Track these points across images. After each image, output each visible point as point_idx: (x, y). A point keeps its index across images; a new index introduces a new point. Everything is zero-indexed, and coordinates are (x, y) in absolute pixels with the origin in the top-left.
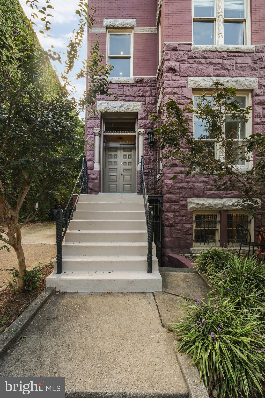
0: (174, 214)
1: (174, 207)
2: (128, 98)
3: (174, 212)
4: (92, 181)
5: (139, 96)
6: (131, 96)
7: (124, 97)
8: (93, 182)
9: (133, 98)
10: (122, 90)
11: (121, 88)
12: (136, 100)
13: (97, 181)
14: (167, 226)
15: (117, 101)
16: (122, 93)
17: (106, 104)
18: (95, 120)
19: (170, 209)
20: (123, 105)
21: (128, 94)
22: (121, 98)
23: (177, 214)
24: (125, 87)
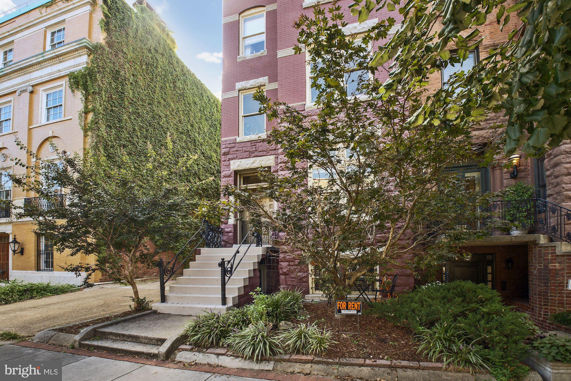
0: (288, 263)
1: (288, 257)
2: (261, 153)
3: (289, 262)
4: (226, 234)
5: (272, 150)
6: (264, 151)
7: (256, 154)
8: (228, 235)
9: (265, 153)
10: (254, 147)
11: (254, 145)
12: (269, 154)
13: (231, 234)
14: (282, 274)
15: (250, 157)
16: (255, 150)
17: (239, 162)
18: (229, 179)
19: (285, 259)
20: (256, 161)
21: (260, 149)
22: (253, 155)
23: (292, 263)
24: (257, 144)
